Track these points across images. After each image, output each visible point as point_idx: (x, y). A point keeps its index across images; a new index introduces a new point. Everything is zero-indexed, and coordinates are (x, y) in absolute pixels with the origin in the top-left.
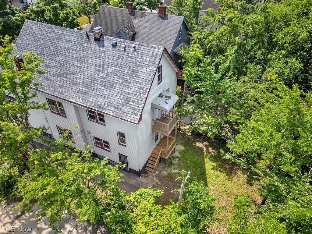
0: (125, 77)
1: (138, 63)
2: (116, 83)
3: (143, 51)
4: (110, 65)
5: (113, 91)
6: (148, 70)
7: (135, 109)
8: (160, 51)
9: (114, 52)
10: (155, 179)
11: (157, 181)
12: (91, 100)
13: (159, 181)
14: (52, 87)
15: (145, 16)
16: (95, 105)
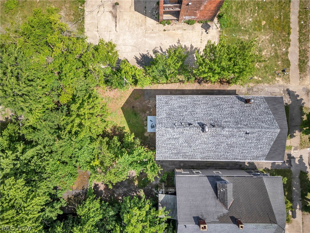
0: (174, 112)
1: (169, 119)
2: (178, 108)
3: (169, 124)
4: (187, 115)
5: (178, 105)
6: (162, 117)
7: (161, 100)
8: (158, 126)
9: (188, 122)
10: (151, 106)
11: (149, 105)
12: (189, 99)
13: (149, 106)
14: (219, 99)
15: (218, 218)
16: (185, 97)
